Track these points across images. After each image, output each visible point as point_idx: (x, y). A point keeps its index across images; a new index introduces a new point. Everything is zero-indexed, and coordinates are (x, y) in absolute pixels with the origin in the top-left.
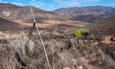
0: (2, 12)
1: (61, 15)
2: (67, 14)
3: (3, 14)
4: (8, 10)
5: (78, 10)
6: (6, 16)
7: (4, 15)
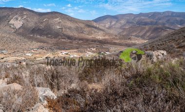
0: (9, 22)
1: (105, 26)
2: (115, 24)
3: (11, 24)
4: (19, 18)
5: (133, 18)
6: (15, 28)
7: (12, 27)
